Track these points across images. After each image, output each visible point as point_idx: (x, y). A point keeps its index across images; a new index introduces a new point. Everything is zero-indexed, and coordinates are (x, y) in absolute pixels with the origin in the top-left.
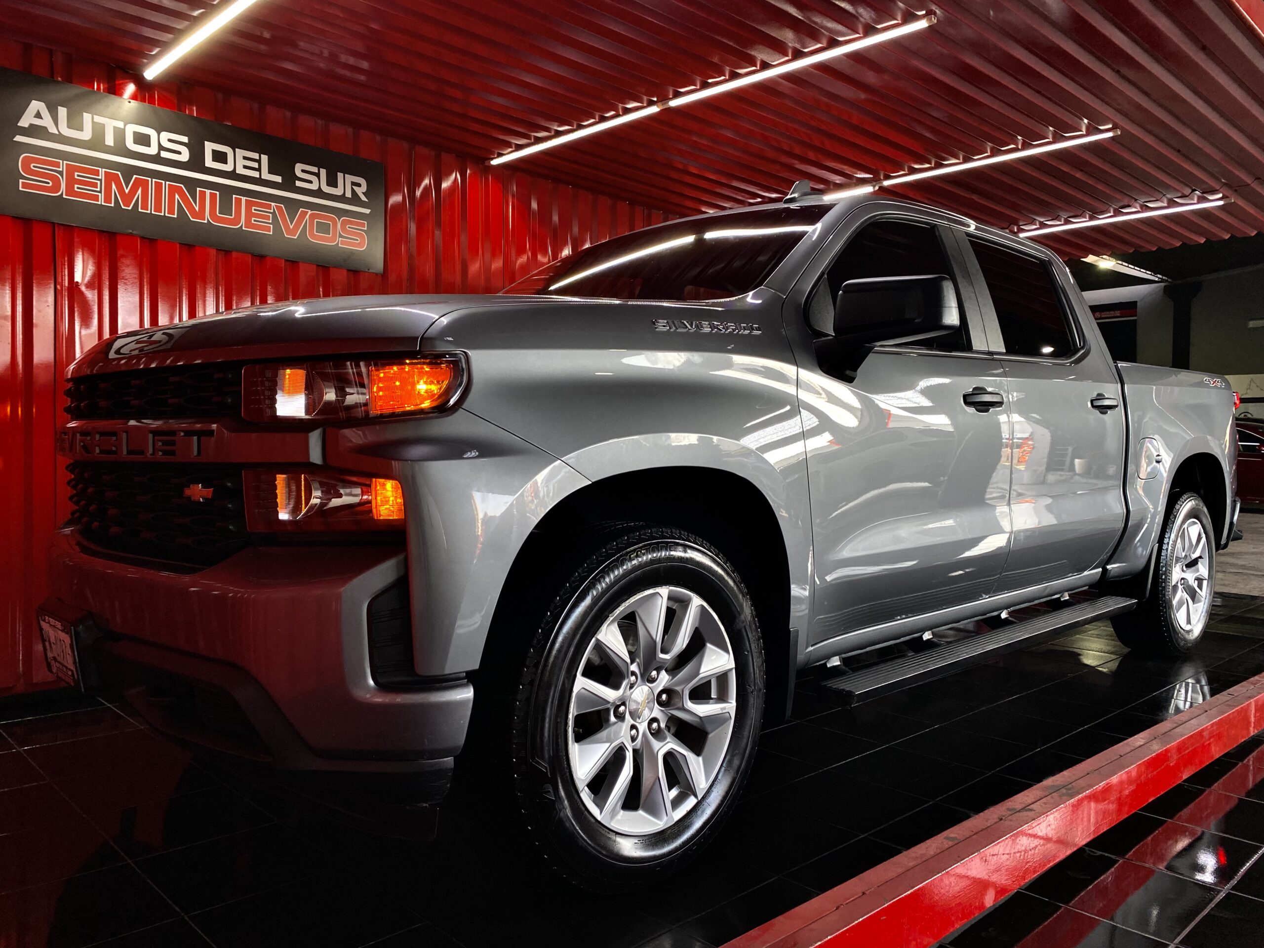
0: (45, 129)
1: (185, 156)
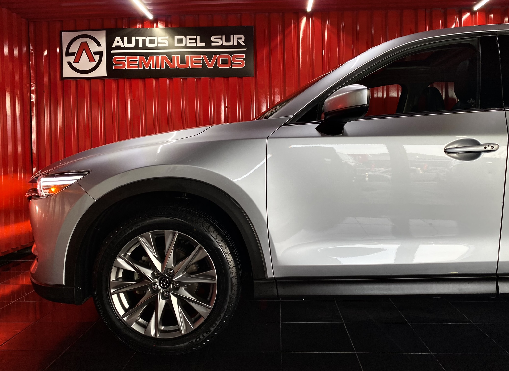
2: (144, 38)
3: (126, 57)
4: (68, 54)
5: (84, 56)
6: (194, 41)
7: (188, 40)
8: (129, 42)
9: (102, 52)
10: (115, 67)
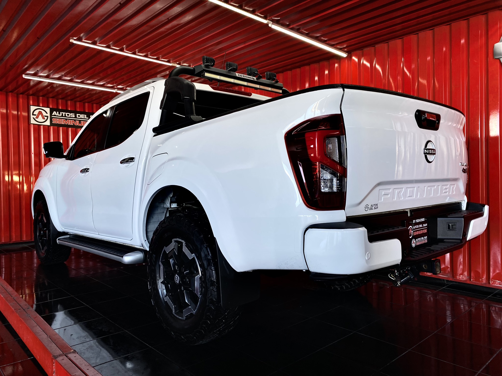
0: (55, 115)
1: (74, 116)
2: (65, 113)
3: (58, 119)
4: (33, 115)
5: (40, 116)
6: (84, 117)
7: (82, 116)
8: (59, 114)
9: (48, 116)
10: (53, 122)
